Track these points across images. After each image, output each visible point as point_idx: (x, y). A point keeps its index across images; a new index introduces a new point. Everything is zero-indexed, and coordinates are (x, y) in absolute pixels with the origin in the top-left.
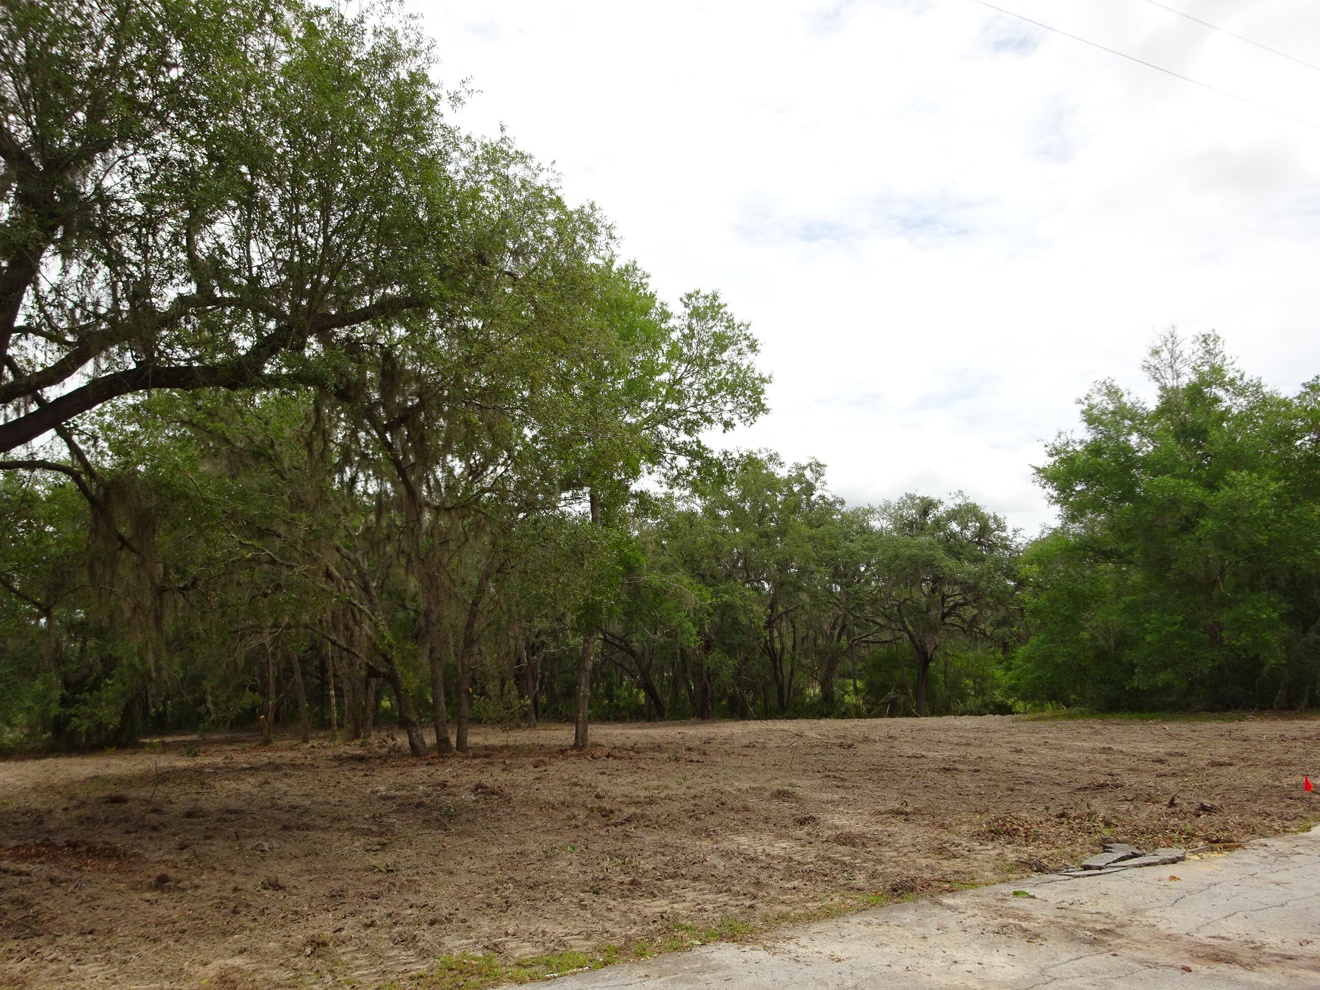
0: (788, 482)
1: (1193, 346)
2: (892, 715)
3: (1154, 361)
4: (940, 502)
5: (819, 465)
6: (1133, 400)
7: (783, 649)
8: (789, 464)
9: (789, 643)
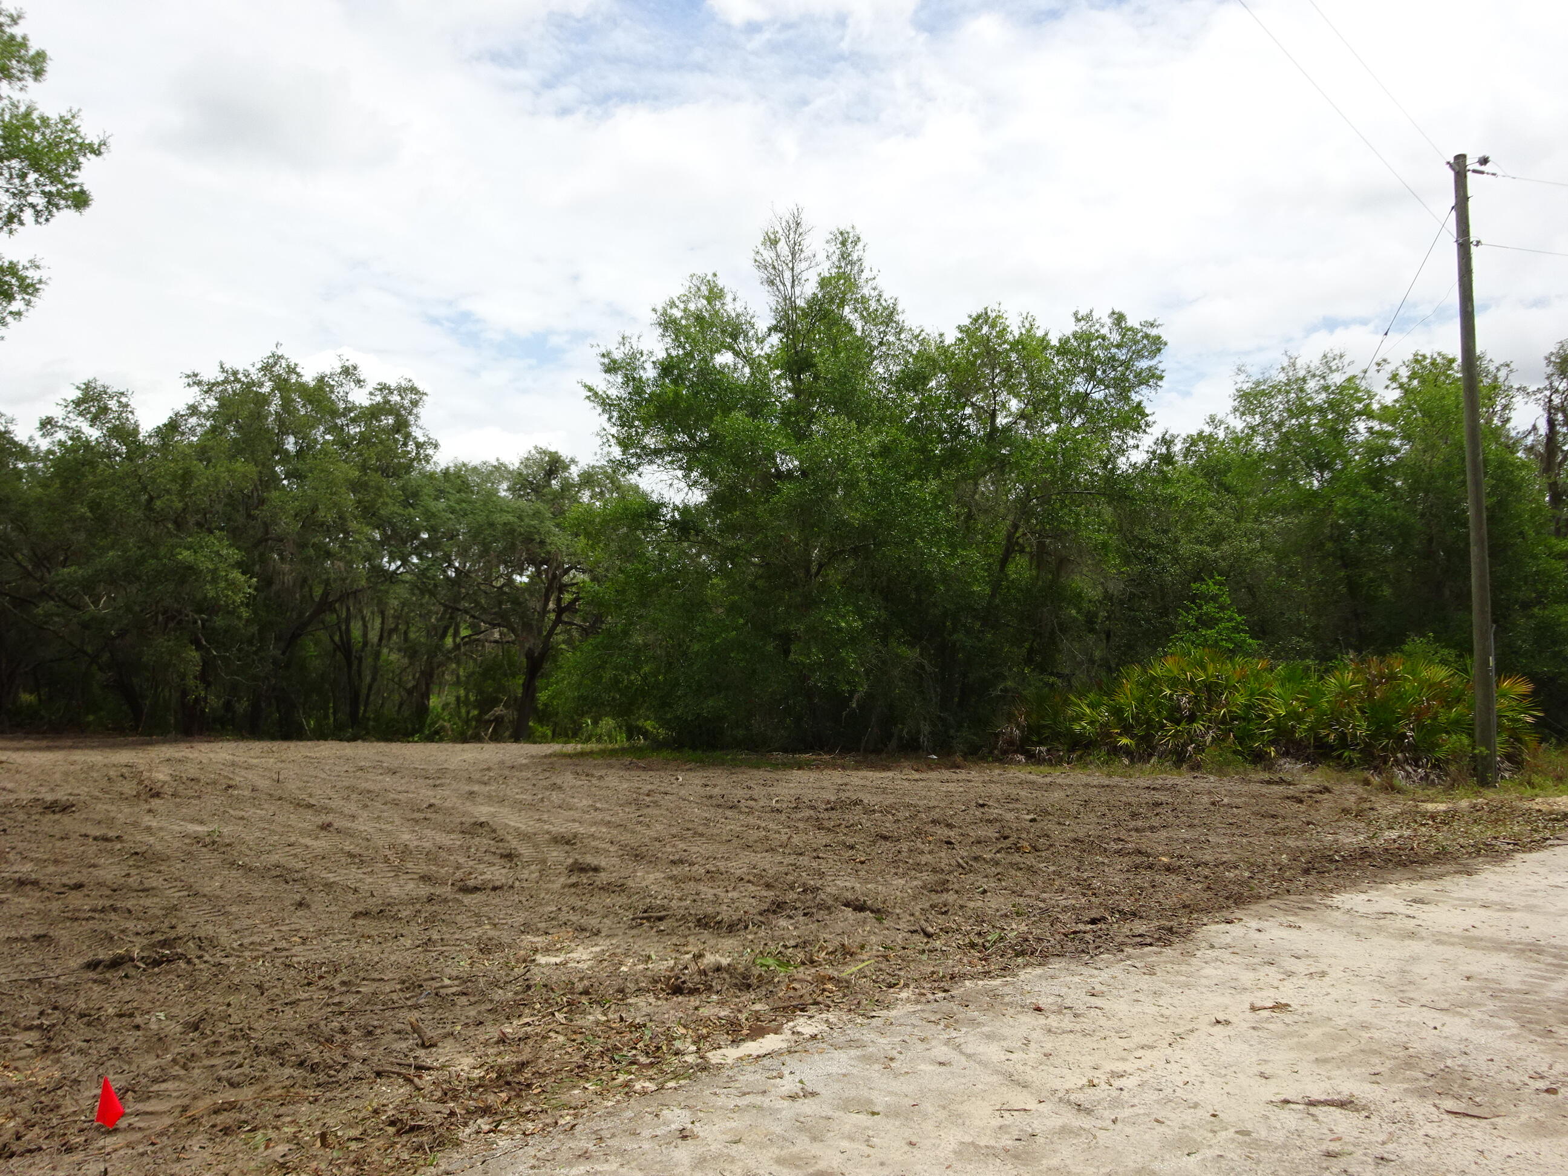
0: (374, 412)
1: (827, 246)
2: (496, 738)
3: (768, 255)
4: (573, 461)
5: (414, 390)
6: (739, 310)
7: (365, 643)
8: (371, 384)
9: (373, 636)
